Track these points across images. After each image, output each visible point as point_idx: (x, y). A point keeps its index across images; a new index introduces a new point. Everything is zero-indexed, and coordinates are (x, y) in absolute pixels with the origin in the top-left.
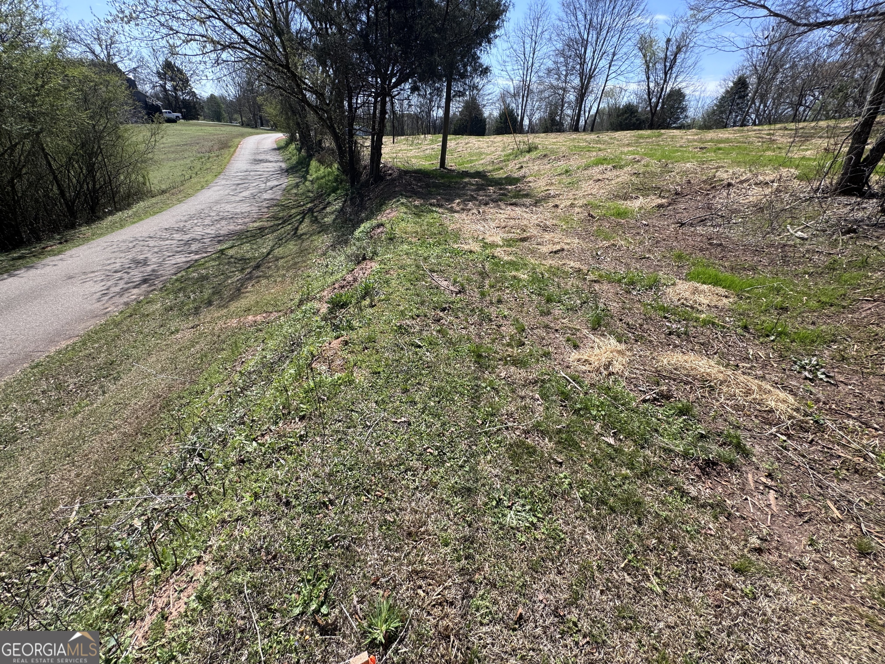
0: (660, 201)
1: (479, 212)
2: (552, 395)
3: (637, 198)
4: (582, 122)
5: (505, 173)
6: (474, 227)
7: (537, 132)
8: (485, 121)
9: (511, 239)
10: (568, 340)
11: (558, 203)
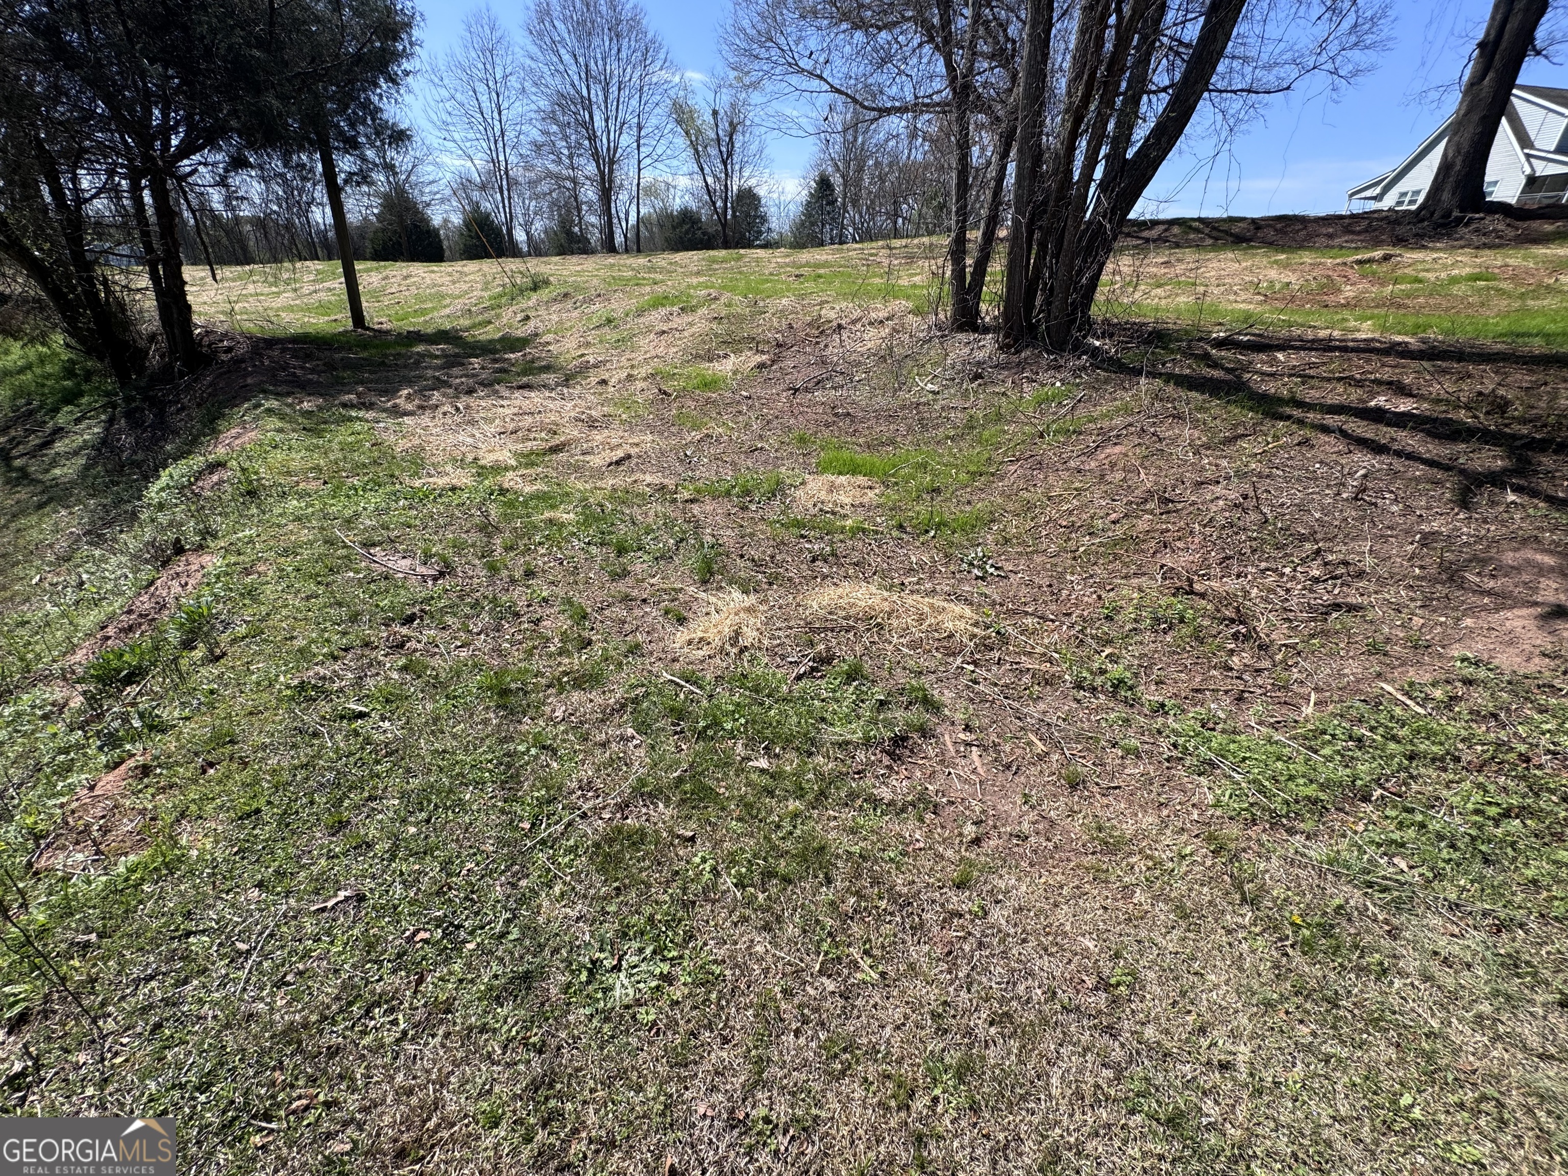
0: (759, 358)
1: (457, 409)
2: (657, 721)
3: (726, 356)
4: (619, 239)
5: (499, 330)
6: (451, 439)
7: (546, 255)
8: (438, 235)
9: (532, 453)
10: (667, 612)
11: (606, 376)
